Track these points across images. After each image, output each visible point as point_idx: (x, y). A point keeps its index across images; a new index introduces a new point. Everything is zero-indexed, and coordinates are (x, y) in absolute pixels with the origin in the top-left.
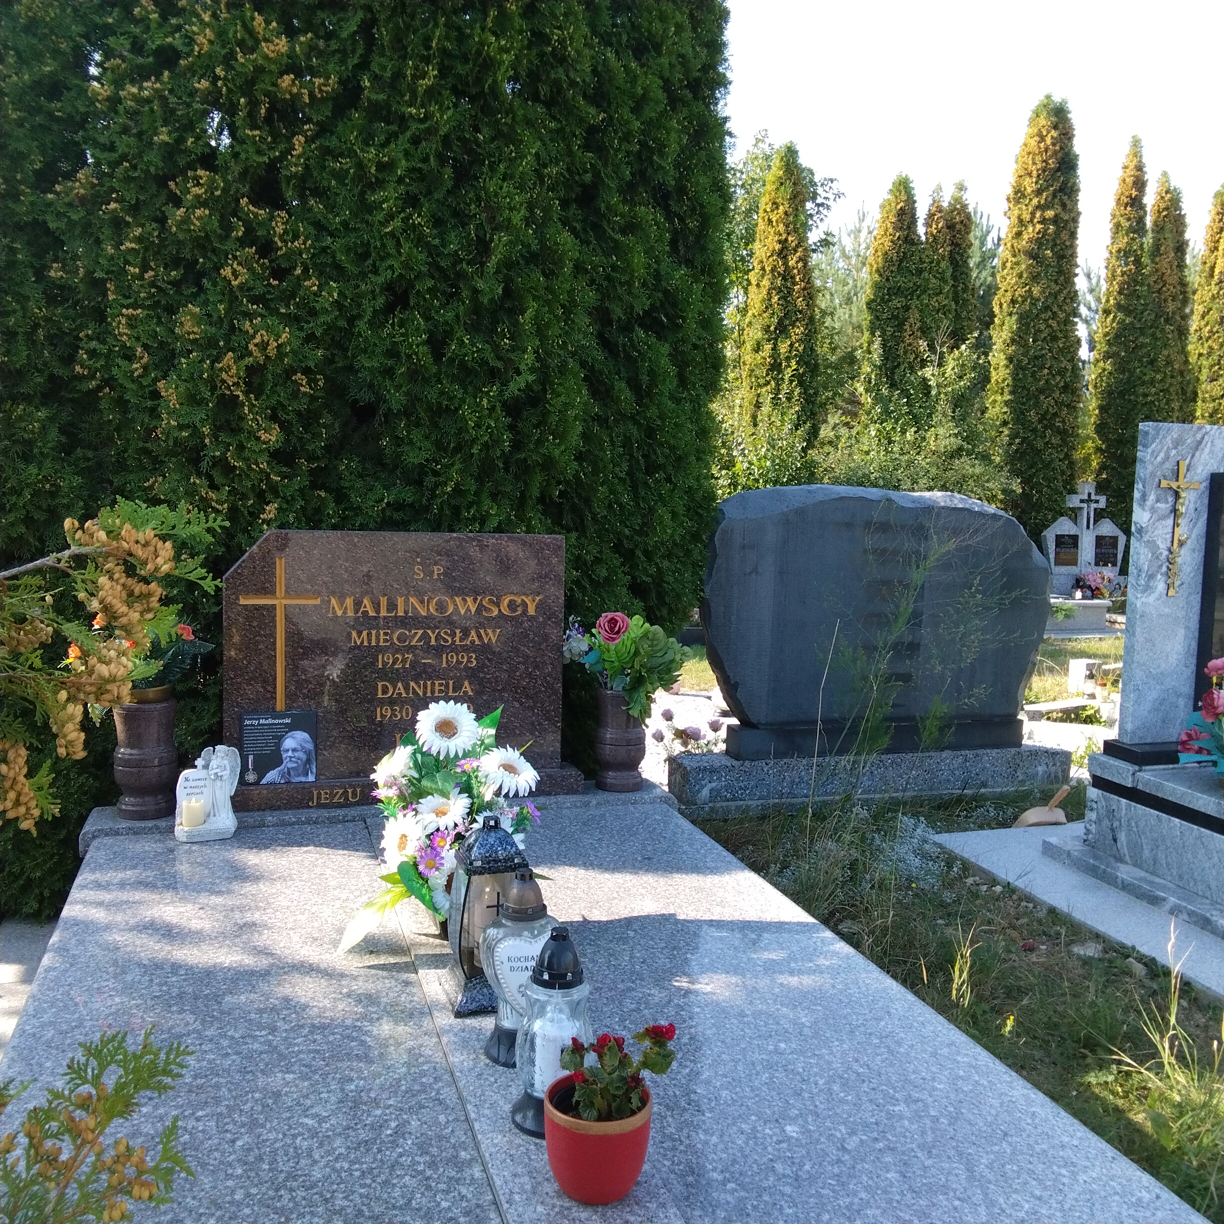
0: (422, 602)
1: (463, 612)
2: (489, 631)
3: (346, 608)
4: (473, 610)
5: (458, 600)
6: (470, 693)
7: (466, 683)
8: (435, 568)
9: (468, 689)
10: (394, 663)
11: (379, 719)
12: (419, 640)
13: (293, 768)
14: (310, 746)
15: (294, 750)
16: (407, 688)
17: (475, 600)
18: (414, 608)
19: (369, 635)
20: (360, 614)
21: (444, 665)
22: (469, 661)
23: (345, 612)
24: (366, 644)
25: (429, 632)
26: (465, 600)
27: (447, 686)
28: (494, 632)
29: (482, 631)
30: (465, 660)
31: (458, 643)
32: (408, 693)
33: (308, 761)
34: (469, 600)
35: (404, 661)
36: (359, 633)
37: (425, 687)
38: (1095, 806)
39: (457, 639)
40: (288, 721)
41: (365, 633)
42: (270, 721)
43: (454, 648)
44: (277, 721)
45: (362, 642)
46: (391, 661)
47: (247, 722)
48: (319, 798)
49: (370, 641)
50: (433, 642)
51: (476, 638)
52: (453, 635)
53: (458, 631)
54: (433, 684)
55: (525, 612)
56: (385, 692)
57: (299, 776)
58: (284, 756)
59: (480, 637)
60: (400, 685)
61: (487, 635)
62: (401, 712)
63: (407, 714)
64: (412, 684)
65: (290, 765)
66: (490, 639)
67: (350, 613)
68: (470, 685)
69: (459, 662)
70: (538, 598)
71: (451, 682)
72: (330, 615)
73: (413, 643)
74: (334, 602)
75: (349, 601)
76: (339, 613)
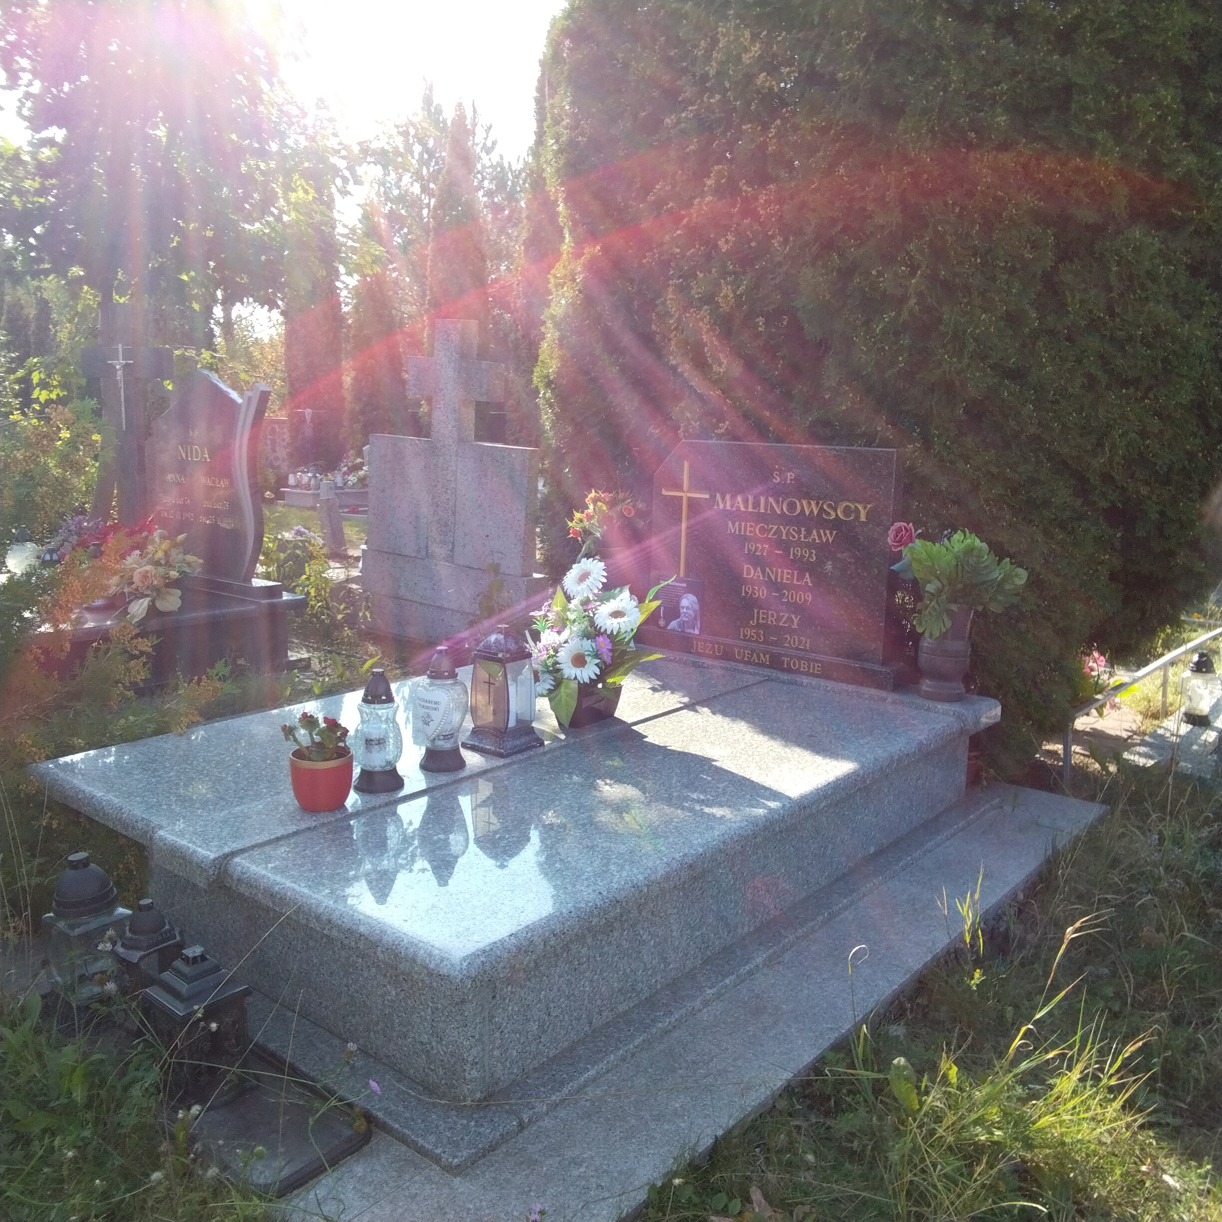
0: (778, 502)
1: (807, 513)
2: (828, 532)
3: (726, 504)
4: (816, 512)
5: (804, 502)
6: (810, 584)
7: (807, 575)
8: (789, 474)
9: (809, 581)
10: (756, 550)
11: (743, 594)
12: (774, 534)
14: (697, 607)
15: (687, 608)
16: (763, 572)
17: (817, 504)
18: (772, 507)
19: (740, 525)
20: (734, 509)
21: (792, 557)
22: (810, 556)
23: (725, 507)
24: (737, 533)
25: (782, 527)
26: (809, 503)
27: (793, 575)
28: (831, 533)
29: (822, 531)
30: (807, 555)
31: (802, 539)
32: (764, 577)
33: (695, 618)
34: (813, 503)
35: (763, 550)
36: (733, 524)
37: (777, 574)
39: (802, 536)
40: (685, 585)
41: (737, 524)
42: (674, 583)
43: (799, 544)
44: (678, 584)
45: (735, 531)
46: (754, 549)
49: (740, 530)
50: (784, 537)
51: (816, 537)
52: (799, 532)
53: (803, 529)
54: (782, 572)
55: (858, 516)
56: (748, 573)
57: (689, 628)
58: (682, 611)
59: (819, 536)
60: (759, 569)
61: (825, 535)
63: (763, 594)
64: (768, 570)
65: (684, 619)
66: (828, 539)
67: (728, 508)
68: (810, 576)
69: (802, 556)
70: (869, 506)
71: (796, 573)
72: (716, 507)
73: (770, 536)
74: (718, 497)
75: (728, 498)
76: (721, 507)
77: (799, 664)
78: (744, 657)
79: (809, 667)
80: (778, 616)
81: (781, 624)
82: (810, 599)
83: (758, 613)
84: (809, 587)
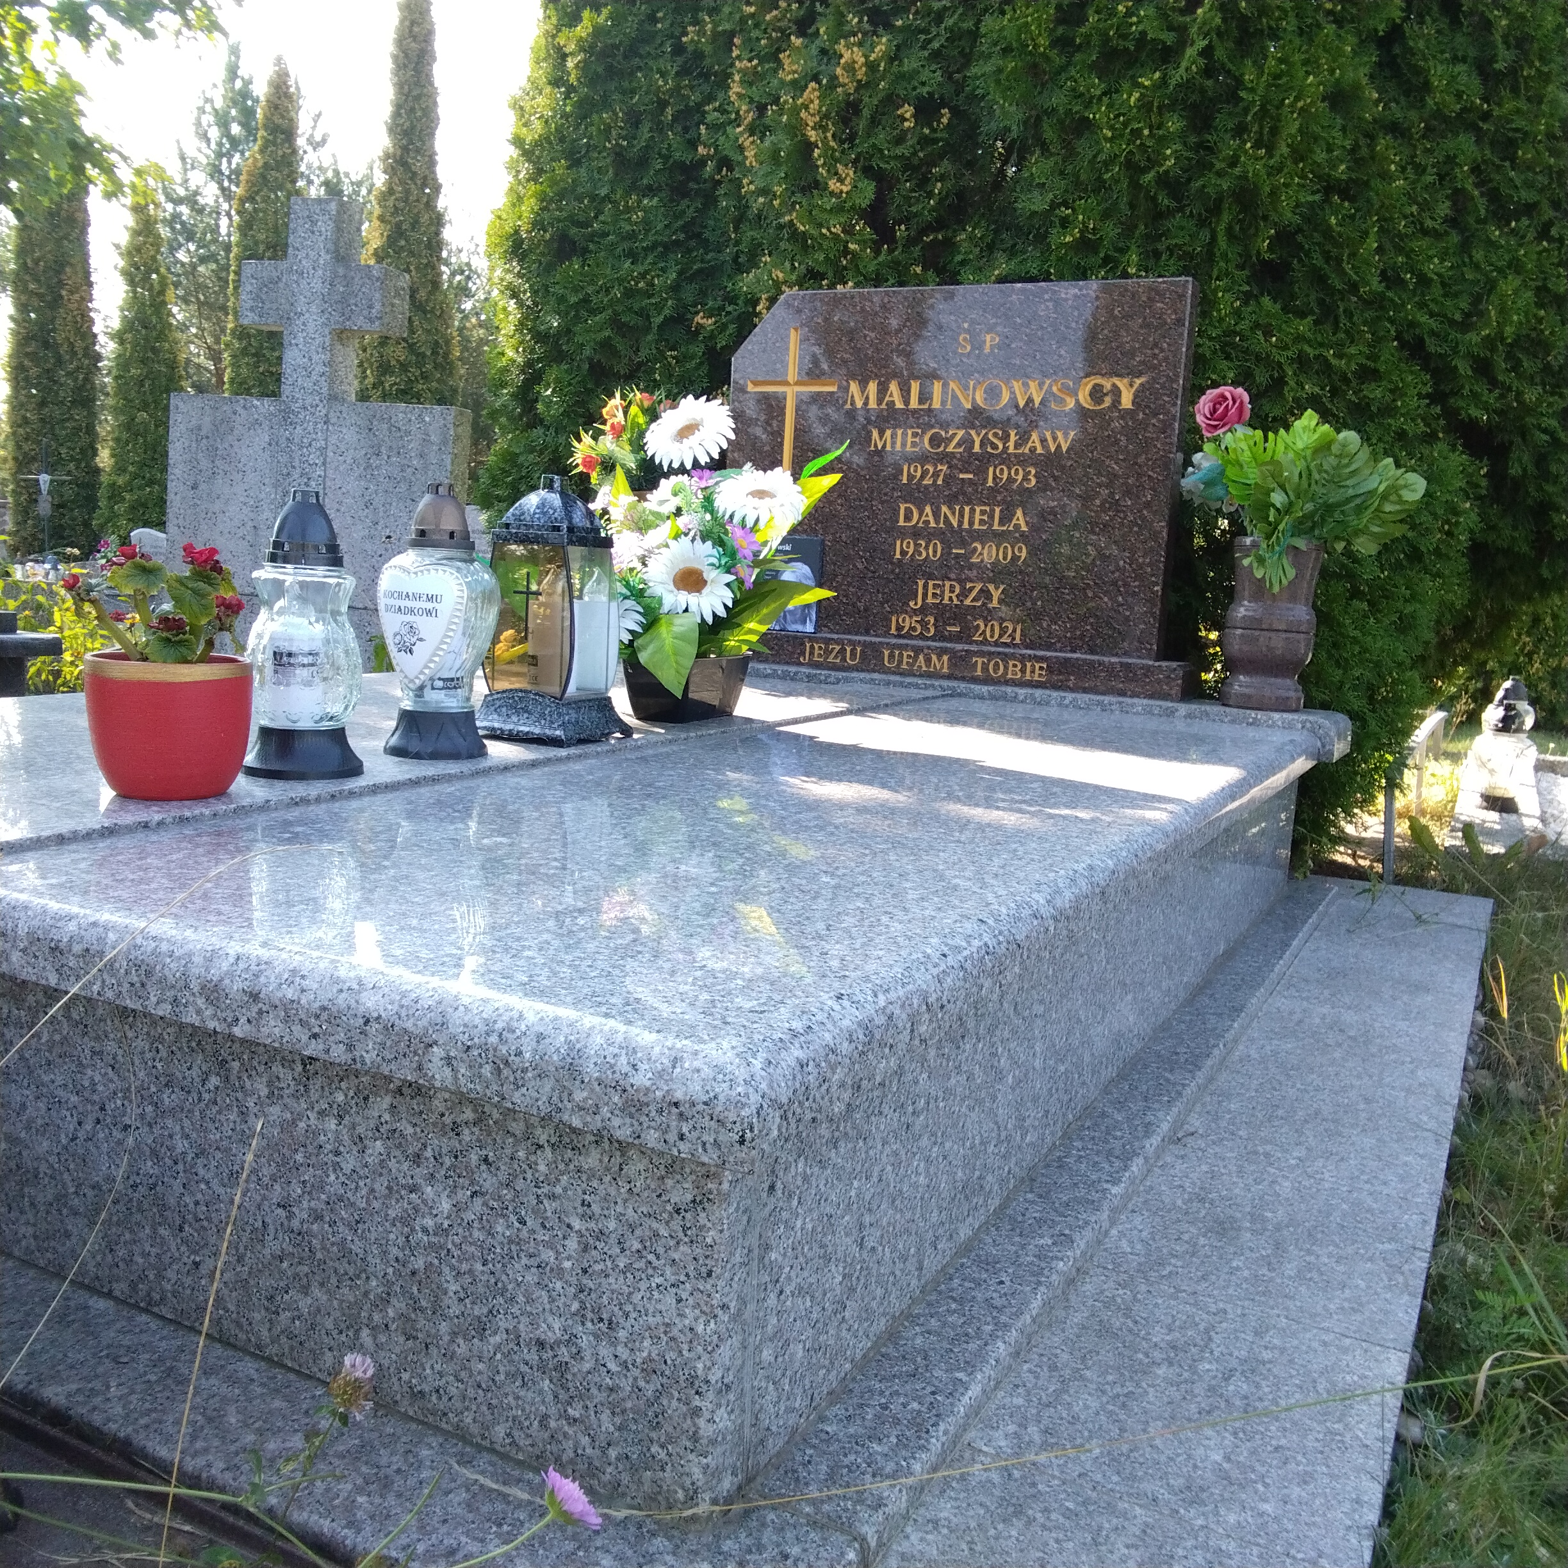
0: (966, 388)
1: (1022, 404)
2: (1059, 434)
3: (867, 398)
4: (1037, 401)
5: (1017, 386)
6: (1024, 528)
7: (1019, 513)
8: (988, 338)
9: (1022, 522)
10: (923, 477)
11: (898, 556)
12: (959, 445)
16: (936, 514)
17: (1041, 385)
18: (955, 397)
19: (894, 436)
20: (884, 406)
21: (990, 483)
22: (1025, 479)
23: (866, 403)
24: (888, 448)
25: (973, 432)
26: (1025, 385)
27: (992, 517)
28: (1066, 435)
29: (1048, 434)
30: (1020, 477)
32: (937, 522)
34: (1033, 385)
35: (936, 475)
36: (882, 433)
37: (962, 515)
39: (1011, 444)
40: (787, 548)
41: (888, 433)
43: (1005, 459)
45: (884, 446)
46: (919, 474)
48: (812, 653)
49: (893, 444)
50: (977, 448)
51: (1038, 445)
52: (1006, 438)
53: (1013, 433)
54: (973, 511)
55: (1117, 401)
56: (908, 518)
59: (1043, 441)
60: (928, 509)
61: (1055, 439)
62: (927, 548)
63: (935, 552)
64: (944, 509)
66: (1059, 446)
67: (872, 405)
68: (1024, 514)
69: (1010, 480)
70: (1138, 382)
71: (997, 510)
72: (848, 406)
73: (950, 449)
74: (854, 387)
75: (872, 387)
76: (859, 404)
77: (1006, 668)
78: (900, 662)
79: (1023, 671)
80: (963, 588)
81: (968, 602)
82: (1024, 554)
83: (925, 587)
84: (1022, 534)
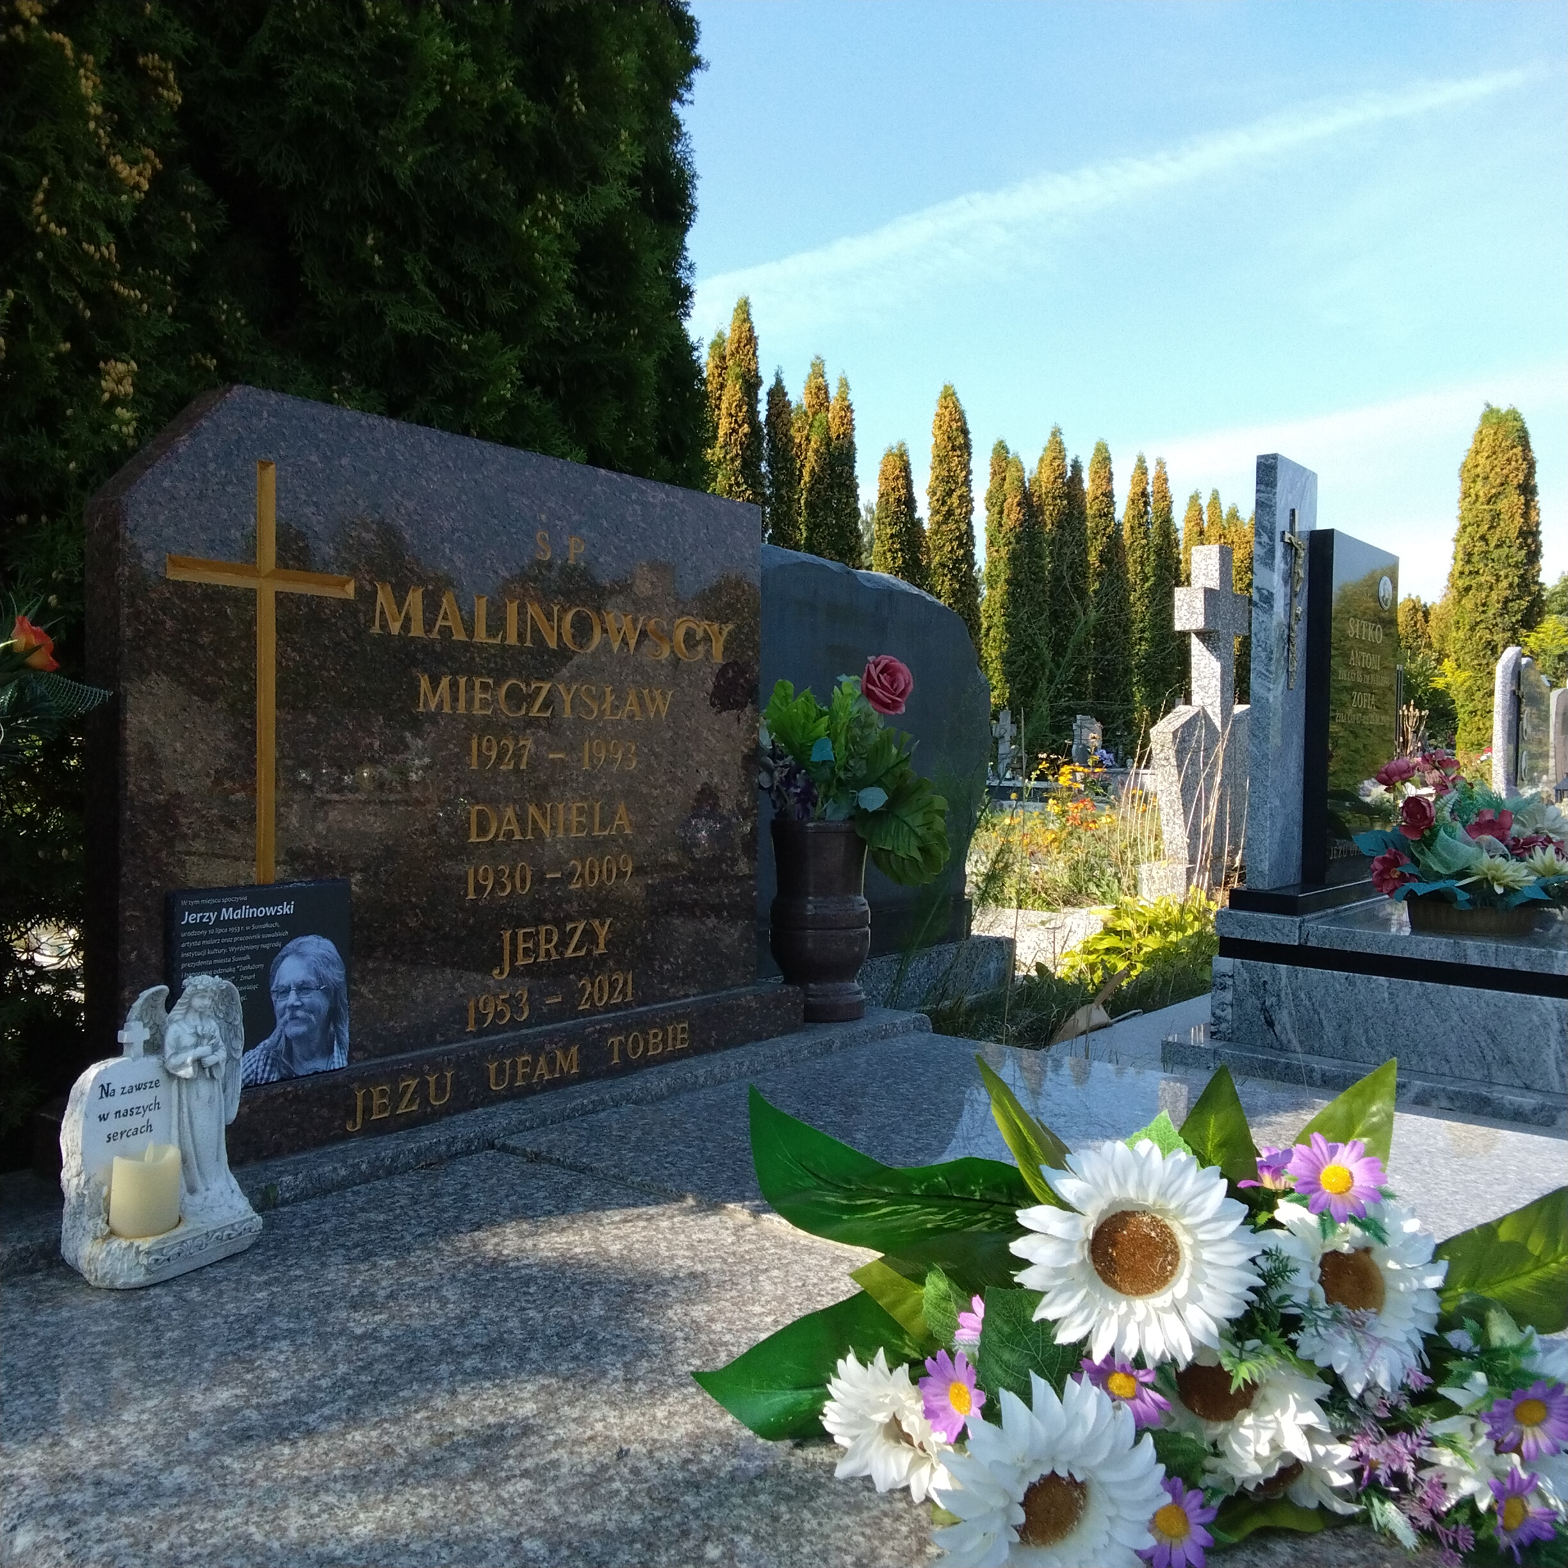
0: (549, 616)
1: (616, 646)
2: (657, 694)
3: (408, 619)
4: (632, 644)
5: (608, 619)
6: (627, 830)
7: (621, 808)
8: (571, 540)
9: (624, 821)
10: (500, 758)
11: (471, 896)
12: (544, 706)
13: (300, 1038)
14: (337, 974)
15: (302, 988)
16: (522, 819)
17: (635, 621)
18: (536, 630)
19: (453, 687)
20: (435, 635)
21: (586, 766)
22: (625, 758)
23: (406, 627)
24: (447, 709)
25: (561, 687)
26: (619, 622)
27: (591, 816)
28: (664, 694)
29: (645, 693)
30: (619, 756)
31: (608, 716)
32: (523, 833)
33: (333, 1015)
34: (626, 621)
35: (517, 754)
36: (435, 683)
37: (554, 818)
38: (1230, 982)
39: (607, 706)
40: (287, 909)
41: (445, 682)
42: (246, 912)
43: (601, 728)
44: (259, 912)
45: (440, 706)
46: (494, 754)
47: (190, 918)
48: (368, 1110)
49: (455, 699)
50: (567, 713)
51: (636, 708)
52: (601, 697)
53: (608, 690)
54: (568, 810)
55: (709, 652)
56: (482, 830)
57: (312, 1056)
58: (280, 1004)
59: (642, 704)
60: (509, 812)
62: (510, 876)
63: (523, 881)
64: (532, 810)
65: (294, 1030)
66: (658, 711)
67: (417, 630)
68: (629, 809)
69: (610, 762)
70: (727, 628)
71: (597, 806)
72: (376, 629)
73: (534, 712)
74: (384, 597)
75: (415, 599)
76: (395, 628)
77: (646, 1042)
78: (513, 1077)
79: (664, 1041)
80: (562, 933)
81: (569, 953)
82: (629, 869)
83: (514, 939)
84: (626, 838)
